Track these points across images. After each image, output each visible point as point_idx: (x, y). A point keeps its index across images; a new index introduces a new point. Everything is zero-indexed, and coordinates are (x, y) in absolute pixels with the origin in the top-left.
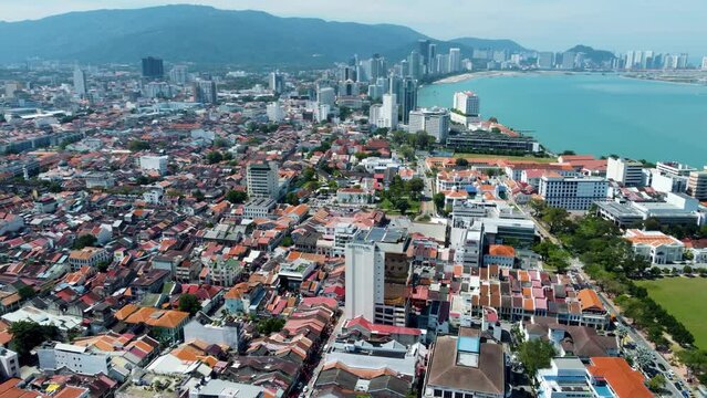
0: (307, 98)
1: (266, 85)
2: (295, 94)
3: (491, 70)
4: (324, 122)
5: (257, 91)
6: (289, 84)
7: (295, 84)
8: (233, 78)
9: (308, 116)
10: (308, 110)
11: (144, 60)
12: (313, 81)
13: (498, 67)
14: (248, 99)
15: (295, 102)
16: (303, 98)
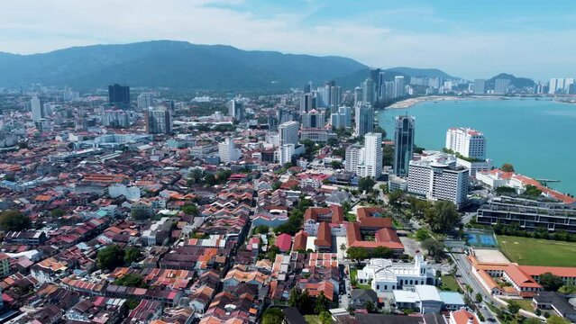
0: (266, 128)
1: (225, 111)
2: (254, 122)
3: (429, 95)
4: (288, 166)
5: (217, 118)
6: (249, 110)
7: (255, 110)
8: (197, 103)
9: (268, 156)
10: (267, 146)
11: (111, 88)
12: (272, 106)
13: (436, 93)
14: (204, 129)
15: (254, 133)
16: (263, 128)
